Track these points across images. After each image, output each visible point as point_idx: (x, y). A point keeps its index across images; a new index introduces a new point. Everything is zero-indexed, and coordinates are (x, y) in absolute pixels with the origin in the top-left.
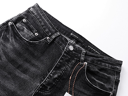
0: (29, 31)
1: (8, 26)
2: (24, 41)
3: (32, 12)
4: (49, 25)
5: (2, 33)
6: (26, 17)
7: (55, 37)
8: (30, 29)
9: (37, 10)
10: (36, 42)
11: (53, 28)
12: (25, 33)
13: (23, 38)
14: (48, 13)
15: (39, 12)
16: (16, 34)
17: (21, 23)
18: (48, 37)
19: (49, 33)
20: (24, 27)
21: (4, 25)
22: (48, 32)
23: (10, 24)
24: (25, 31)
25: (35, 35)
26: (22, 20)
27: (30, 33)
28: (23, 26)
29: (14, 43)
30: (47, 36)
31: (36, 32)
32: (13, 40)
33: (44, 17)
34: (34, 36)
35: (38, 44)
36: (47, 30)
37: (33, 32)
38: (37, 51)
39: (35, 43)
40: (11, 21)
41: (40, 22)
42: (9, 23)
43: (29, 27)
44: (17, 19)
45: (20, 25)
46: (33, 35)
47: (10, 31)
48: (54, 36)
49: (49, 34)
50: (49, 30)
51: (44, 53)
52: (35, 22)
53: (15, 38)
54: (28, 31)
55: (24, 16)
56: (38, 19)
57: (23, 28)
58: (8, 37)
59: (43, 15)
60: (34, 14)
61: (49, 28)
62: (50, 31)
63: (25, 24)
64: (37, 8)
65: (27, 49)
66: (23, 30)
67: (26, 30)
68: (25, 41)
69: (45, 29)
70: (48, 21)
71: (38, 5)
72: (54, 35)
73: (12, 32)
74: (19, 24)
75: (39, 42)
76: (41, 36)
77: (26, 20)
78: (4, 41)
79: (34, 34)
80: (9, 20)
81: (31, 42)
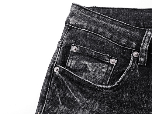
0: (97, 64)
1: (57, 78)
2: (104, 91)
3: (76, 25)
4: (121, 29)
5: (56, 96)
6: (73, 41)
7: (148, 44)
8: (95, 59)
9: (81, 15)
10: (124, 77)
11: (132, 29)
12: (92, 73)
13: (100, 87)
14: (100, 8)
15: (87, 16)
16: (79, 84)
17: (71, 57)
18: (134, 51)
19: (132, 44)
20: (82, 62)
21: (49, 79)
22: (128, 44)
23: (57, 70)
24: (90, 68)
25: (113, 65)
26: (71, 50)
27: (102, 67)
28: (81, 60)
29: (89, 103)
30: (131, 52)
31: (110, 58)
32: (83, 98)
33: (103, 20)
34: (112, 68)
35: (128, 78)
36: (124, 41)
37: (104, 62)
38: (135, 92)
39: (122, 79)
40: (55, 64)
41: (103, 34)
42: (55, 71)
43: (91, 57)
44: (62, 54)
45: (73, 61)
46: (110, 68)
47: (66, 84)
48: (145, 44)
49: (133, 46)
50: (129, 38)
51: (149, 88)
52: (94, 41)
53: (82, 92)
54: (95, 66)
55: (69, 42)
56: (96, 31)
57: (83, 64)
58: (69, 96)
59: (98, 18)
60: (81, 27)
61: (125, 35)
62: (131, 40)
63: (80, 54)
64: (80, 12)
65: (120, 103)
66: (85, 69)
67: (90, 66)
68: (108, 91)
69: (118, 41)
70: (113, 22)
71: (78, 5)
72: (144, 42)
73: (70, 84)
74: (70, 61)
75: (127, 74)
76: (123, 60)
77: (77, 47)
78: (69, 107)
79: (109, 64)
80: (52, 65)
81: (116, 83)
